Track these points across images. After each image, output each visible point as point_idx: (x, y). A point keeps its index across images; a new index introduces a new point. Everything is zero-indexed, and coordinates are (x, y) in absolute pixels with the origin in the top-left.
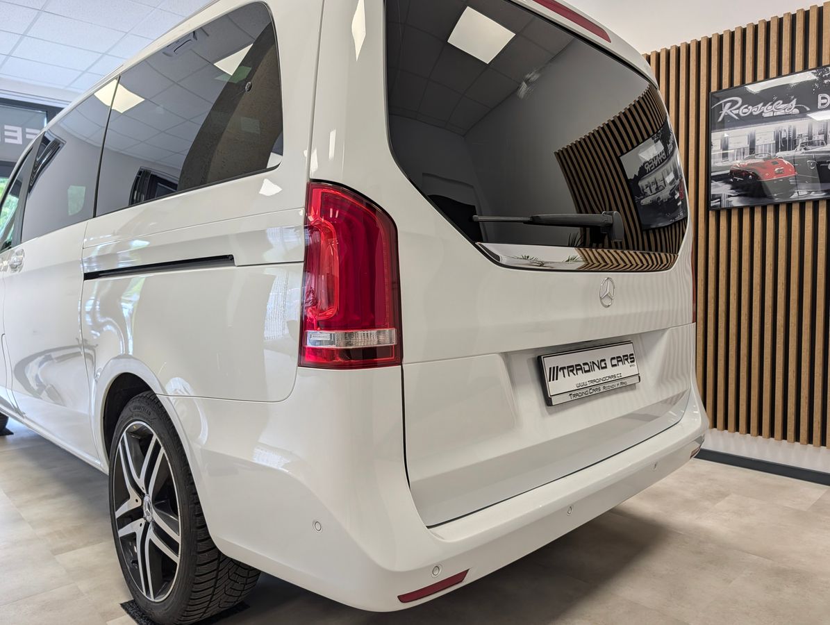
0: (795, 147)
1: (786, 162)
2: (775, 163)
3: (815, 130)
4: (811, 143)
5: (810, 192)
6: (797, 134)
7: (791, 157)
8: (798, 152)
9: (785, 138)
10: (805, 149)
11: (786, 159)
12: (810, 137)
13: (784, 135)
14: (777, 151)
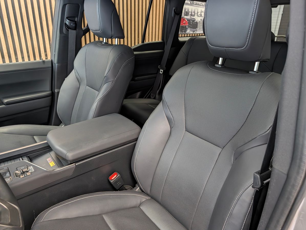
0: (188, 15)
1: (186, 20)
2: (184, 20)
3: (193, 12)
4: (192, 15)
5: (190, 31)
6: (189, 11)
7: (188, 19)
8: (188, 17)
9: (186, 12)
10: (191, 17)
11: (186, 19)
12: (192, 13)
13: (186, 10)
14: (185, 16)
